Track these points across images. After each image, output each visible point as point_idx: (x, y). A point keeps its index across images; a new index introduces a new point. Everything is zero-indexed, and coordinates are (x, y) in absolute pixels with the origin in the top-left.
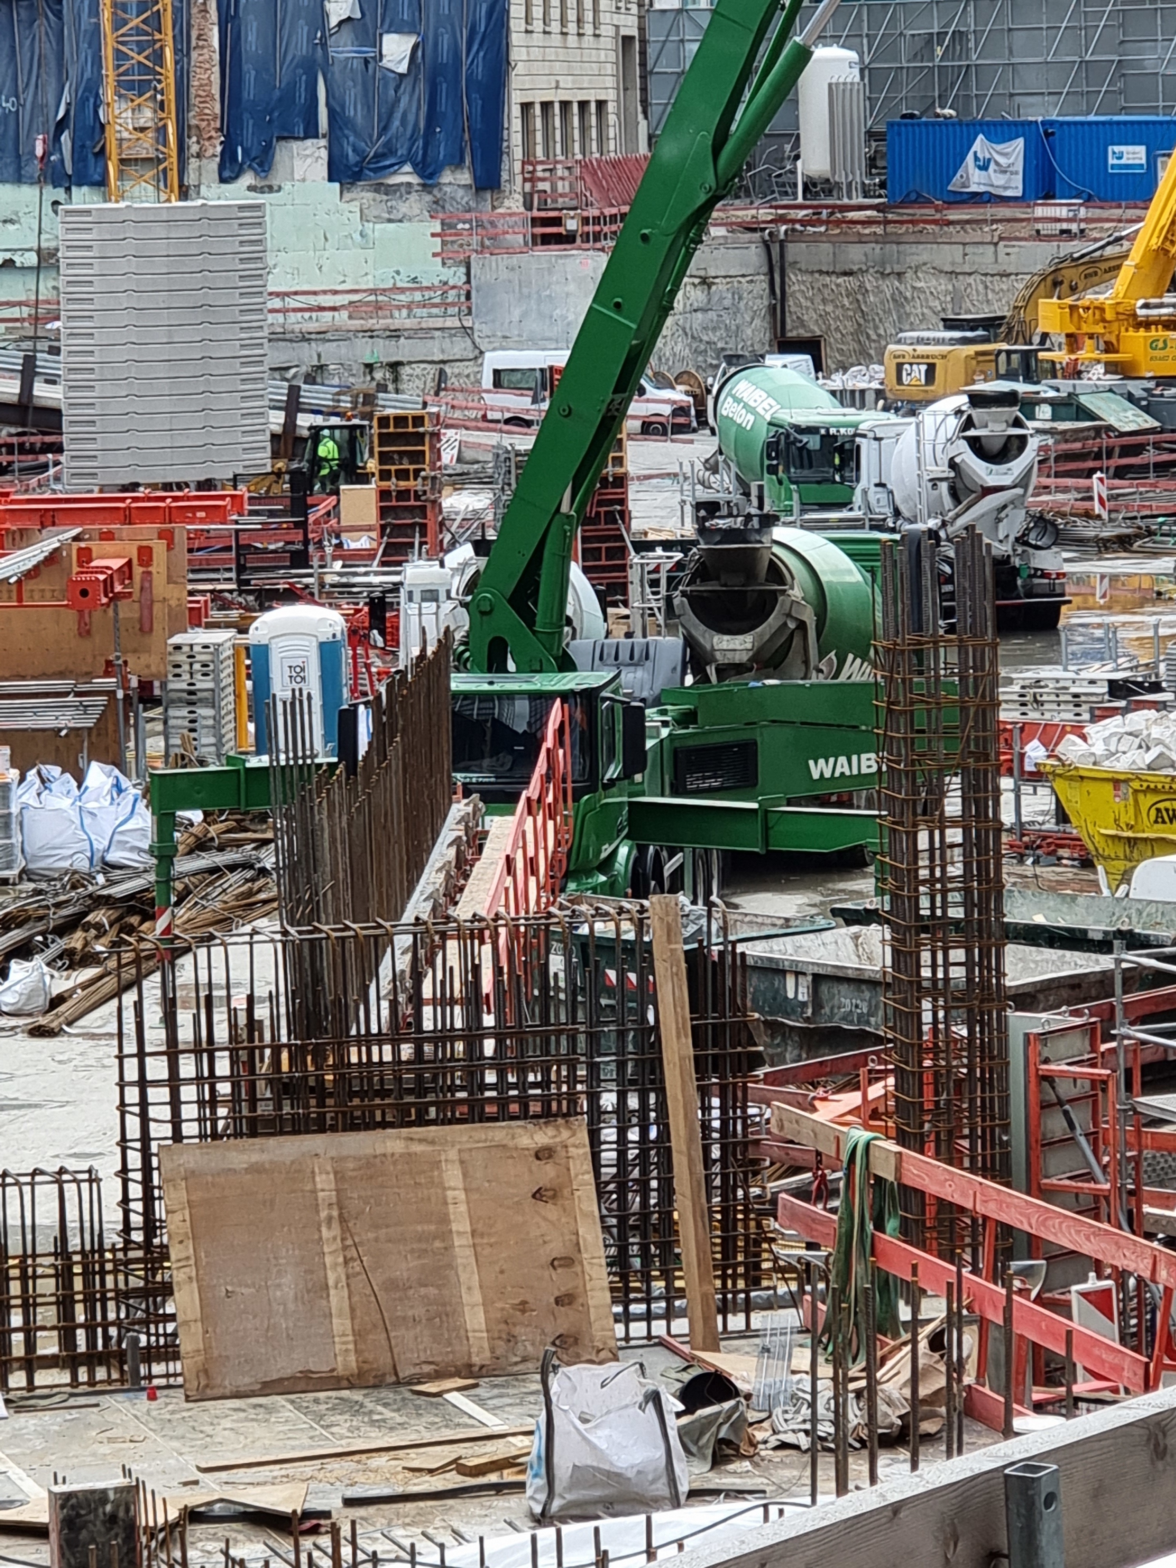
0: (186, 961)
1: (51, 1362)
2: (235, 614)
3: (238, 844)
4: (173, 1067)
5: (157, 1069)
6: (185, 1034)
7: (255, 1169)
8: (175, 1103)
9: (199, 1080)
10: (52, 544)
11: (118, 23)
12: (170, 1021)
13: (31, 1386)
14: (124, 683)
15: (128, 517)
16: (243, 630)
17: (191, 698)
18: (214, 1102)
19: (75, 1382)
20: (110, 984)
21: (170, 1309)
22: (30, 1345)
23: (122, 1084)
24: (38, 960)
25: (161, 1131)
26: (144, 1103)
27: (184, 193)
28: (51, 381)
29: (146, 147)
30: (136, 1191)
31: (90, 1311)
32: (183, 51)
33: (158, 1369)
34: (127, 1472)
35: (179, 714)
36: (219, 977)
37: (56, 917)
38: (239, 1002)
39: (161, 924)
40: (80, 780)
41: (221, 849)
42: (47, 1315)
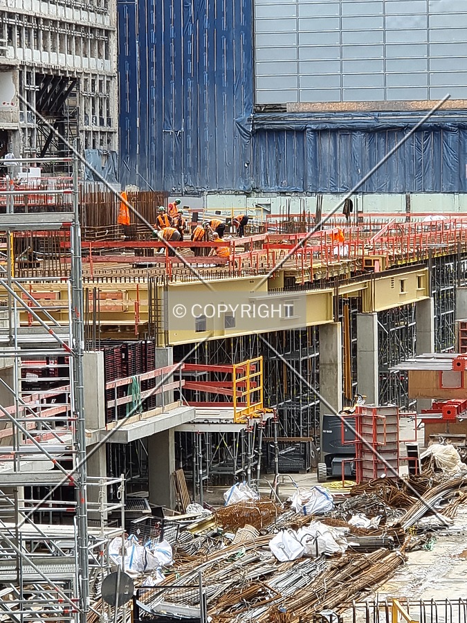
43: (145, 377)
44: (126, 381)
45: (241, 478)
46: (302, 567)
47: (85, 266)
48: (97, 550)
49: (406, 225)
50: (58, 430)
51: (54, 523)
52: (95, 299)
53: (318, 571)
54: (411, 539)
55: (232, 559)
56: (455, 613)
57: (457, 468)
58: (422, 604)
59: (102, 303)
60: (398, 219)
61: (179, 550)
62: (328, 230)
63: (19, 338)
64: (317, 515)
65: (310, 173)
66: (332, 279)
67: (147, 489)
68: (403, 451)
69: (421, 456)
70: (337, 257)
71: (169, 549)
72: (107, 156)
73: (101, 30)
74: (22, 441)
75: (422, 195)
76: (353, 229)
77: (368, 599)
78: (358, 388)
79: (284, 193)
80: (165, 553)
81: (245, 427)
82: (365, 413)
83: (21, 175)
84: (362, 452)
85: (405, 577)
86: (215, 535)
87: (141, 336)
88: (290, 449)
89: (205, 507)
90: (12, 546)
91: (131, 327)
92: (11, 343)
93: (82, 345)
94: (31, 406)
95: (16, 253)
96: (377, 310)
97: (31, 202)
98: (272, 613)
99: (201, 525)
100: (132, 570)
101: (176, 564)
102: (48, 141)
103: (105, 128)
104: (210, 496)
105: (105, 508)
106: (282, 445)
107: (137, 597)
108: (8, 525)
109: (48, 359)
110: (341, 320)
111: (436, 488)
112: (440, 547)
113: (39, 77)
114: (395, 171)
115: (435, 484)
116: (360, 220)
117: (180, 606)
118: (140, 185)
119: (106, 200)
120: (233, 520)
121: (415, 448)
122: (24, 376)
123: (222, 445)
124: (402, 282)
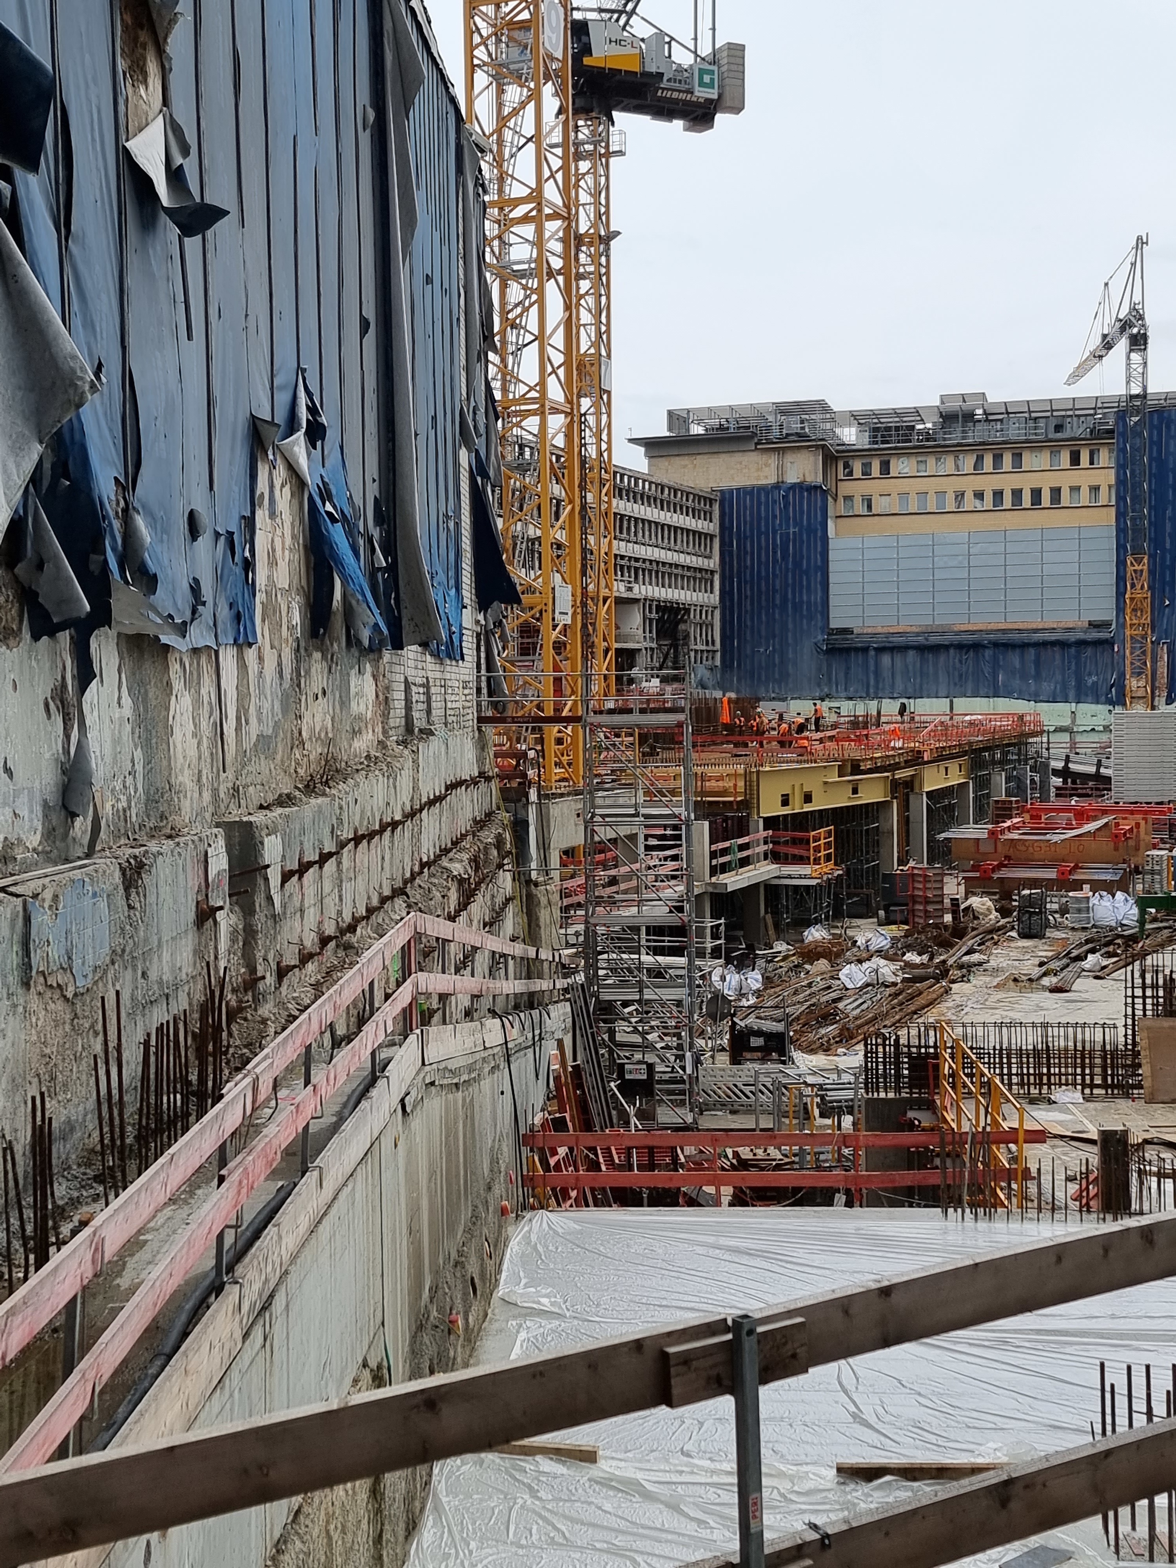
0: (1149, 958)
1: (1098, 1086)
2: (1168, 846)
3: (1168, 920)
4: (1144, 992)
5: (1138, 992)
6: (1148, 981)
7: (1171, 1028)
8: (1144, 1004)
9: (1153, 997)
10: (1106, 820)
11: (1131, 653)
12: (1143, 977)
13: (1092, 1093)
14: (1130, 866)
15: (1132, 812)
16: (1171, 851)
17: (1152, 872)
18: (1158, 1005)
19: (1107, 1093)
20: (1122, 963)
21: (1140, 1072)
22: (1092, 1080)
23: (1126, 997)
24: (1098, 954)
25: (1139, 1013)
26: (1133, 1003)
27: (1153, 708)
28: (1106, 768)
29: (1141, 693)
30: (1130, 1032)
31: (1113, 1070)
32: (1154, 661)
33: (1135, 1091)
34: (1124, 1125)
35: (1148, 877)
36: (1160, 964)
37: (1103, 941)
38: (1167, 972)
39: (1140, 945)
40: (1113, 896)
41: (1161, 922)
42: (1098, 1070)
43: (741, 841)
44: (726, 844)
45: (817, 921)
46: (866, 993)
47: (694, 756)
48: (703, 977)
49: (950, 723)
50: (672, 883)
51: (669, 955)
52: (702, 781)
53: (879, 996)
54: (955, 973)
55: (810, 985)
56: (992, 1034)
57: (992, 917)
58: (964, 1025)
59: (708, 784)
60: (943, 718)
61: (768, 978)
62: (887, 727)
63: (643, 811)
64: (877, 951)
65: (872, 682)
66: (890, 765)
67: (741, 929)
68: (947, 901)
69: (962, 907)
70: (894, 748)
71: (760, 977)
72: (711, 669)
73: (706, 570)
74: (644, 891)
75: (964, 699)
76: (907, 726)
77: (920, 1020)
78: (911, 852)
79: (851, 699)
80: (757, 981)
81: (819, 881)
82: (916, 872)
83: (644, 684)
84: (915, 902)
85: (950, 1004)
86: (795, 966)
87: (738, 810)
88: (855, 899)
89: (788, 944)
90: (636, 973)
91: (731, 802)
92: (636, 815)
93: (692, 816)
94: (652, 863)
95: (640, 745)
96: (926, 790)
97: (652, 705)
98: (841, 1030)
99: (785, 958)
100: (730, 993)
101: (765, 989)
102: (666, 657)
103: (710, 648)
104: (792, 934)
105: (709, 944)
106: (849, 896)
107: (734, 1015)
108: (633, 956)
109: (665, 827)
110: (896, 798)
111: (975, 933)
112: (978, 980)
113: (658, 607)
114: (941, 680)
115: (974, 929)
116: (913, 719)
117: (768, 1022)
118: (738, 692)
119: (711, 704)
120: (811, 954)
121: (957, 899)
122: (646, 840)
123: (802, 895)
124: (946, 768)
